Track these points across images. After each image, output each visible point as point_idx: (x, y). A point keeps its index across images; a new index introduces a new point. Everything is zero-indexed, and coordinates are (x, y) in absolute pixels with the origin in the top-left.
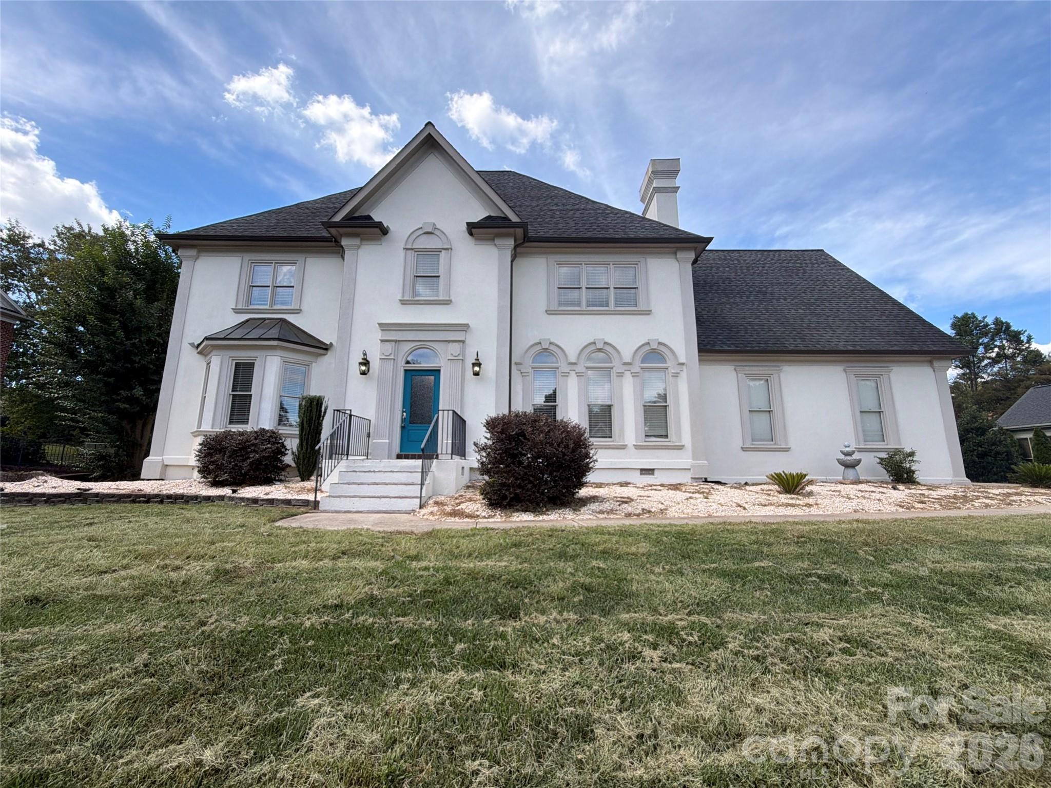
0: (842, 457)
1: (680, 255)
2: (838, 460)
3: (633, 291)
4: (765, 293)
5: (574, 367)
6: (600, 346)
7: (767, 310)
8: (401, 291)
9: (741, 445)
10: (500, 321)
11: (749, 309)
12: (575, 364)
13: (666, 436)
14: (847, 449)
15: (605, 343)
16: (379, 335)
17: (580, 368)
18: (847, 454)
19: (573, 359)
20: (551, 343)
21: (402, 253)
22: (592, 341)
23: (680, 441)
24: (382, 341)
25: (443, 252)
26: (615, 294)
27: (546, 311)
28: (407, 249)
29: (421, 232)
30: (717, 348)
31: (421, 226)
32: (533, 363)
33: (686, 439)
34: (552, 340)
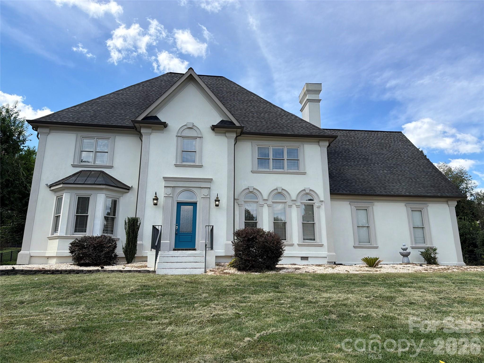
0: (402, 251)
1: (321, 143)
2: (400, 252)
3: (296, 161)
4: (367, 160)
5: (266, 202)
6: (280, 190)
7: (367, 170)
8: (175, 159)
9: (353, 244)
10: (229, 177)
11: (358, 169)
12: (267, 200)
13: (314, 239)
14: (404, 247)
15: (282, 189)
16: (163, 184)
17: (269, 202)
18: (404, 250)
19: (265, 197)
20: (254, 189)
21: (175, 139)
22: (275, 188)
23: (321, 242)
24: (165, 187)
25: (198, 138)
26: (287, 162)
27: (251, 171)
28: (178, 136)
29: (185, 127)
30: (340, 192)
31: (185, 124)
32: (244, 199)
33: (324, 241)
34: (255, 187)
